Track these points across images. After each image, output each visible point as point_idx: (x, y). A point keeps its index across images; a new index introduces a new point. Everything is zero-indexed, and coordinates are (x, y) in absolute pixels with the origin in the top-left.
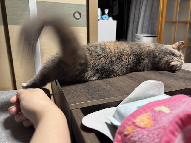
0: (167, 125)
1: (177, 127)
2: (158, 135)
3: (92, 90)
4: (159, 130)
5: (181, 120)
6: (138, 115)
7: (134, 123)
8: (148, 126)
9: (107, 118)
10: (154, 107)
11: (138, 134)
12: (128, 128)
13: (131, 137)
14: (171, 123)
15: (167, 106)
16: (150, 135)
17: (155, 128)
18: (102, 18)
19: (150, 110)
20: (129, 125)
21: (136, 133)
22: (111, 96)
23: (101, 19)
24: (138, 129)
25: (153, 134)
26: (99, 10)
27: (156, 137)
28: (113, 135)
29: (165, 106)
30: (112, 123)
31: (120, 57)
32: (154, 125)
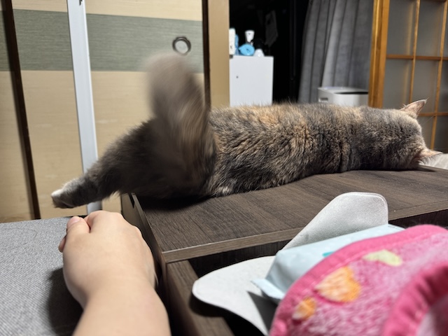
0: (395, 295)
1: (420, 298)
2: (374, 319)
3: (218, 216)
4: (378, 307)
5: (429, 280)
6: (326, 273)
7: (316, 292)
8: (351, 299)
9: (252, 282)
10: (363, 252)
11: (327, 318)
12: (303, 303)
13: (311, 325)
14: (404, 290)
15: (395, 250)
16: (357, 320)
17: (367, 302)
18: (239, 51)
19: (354, 261)
20: (304, 297)
21: (321, 316)
22: (263, 230)
23: (236, 54)
24: (327, 306)
25: (362, 317)
26: (232, 32)
27: (369, 323)
28: (268, 321)
29: (391, 250)
30: (264, 294)
31: (286, 139)
32: (365, 295)
